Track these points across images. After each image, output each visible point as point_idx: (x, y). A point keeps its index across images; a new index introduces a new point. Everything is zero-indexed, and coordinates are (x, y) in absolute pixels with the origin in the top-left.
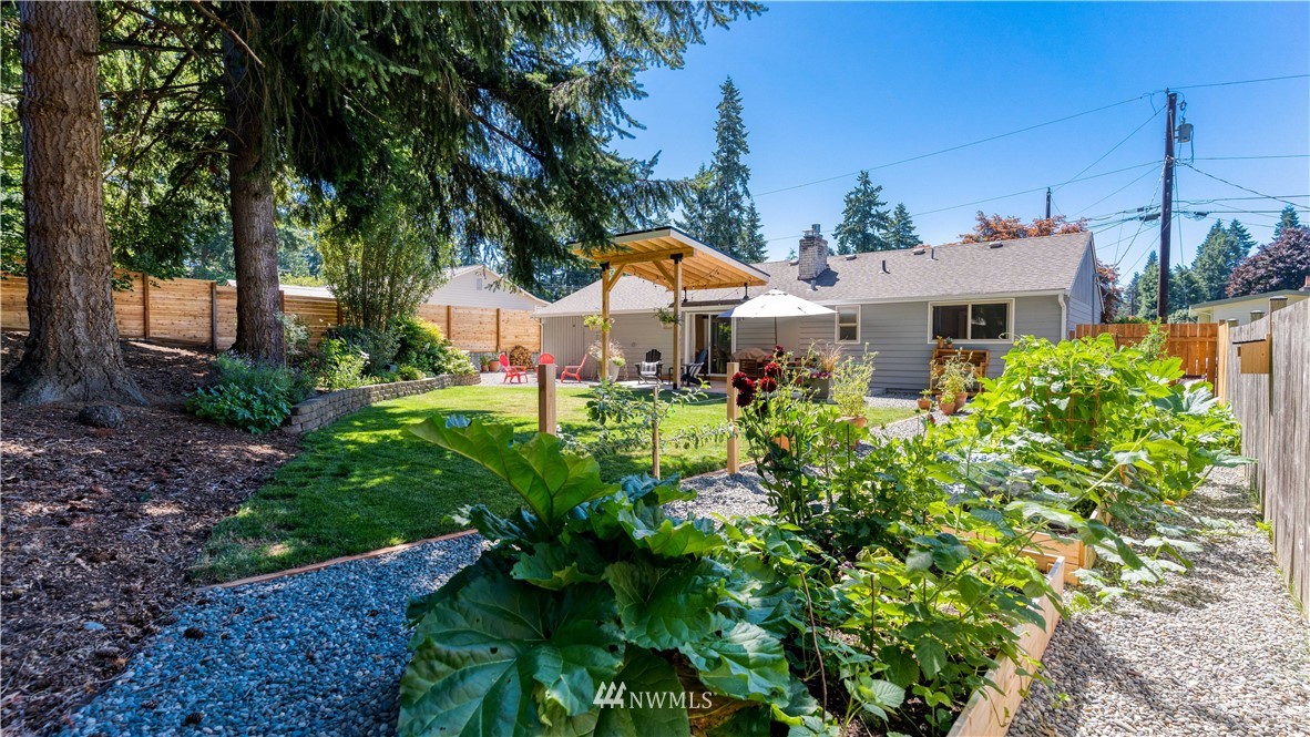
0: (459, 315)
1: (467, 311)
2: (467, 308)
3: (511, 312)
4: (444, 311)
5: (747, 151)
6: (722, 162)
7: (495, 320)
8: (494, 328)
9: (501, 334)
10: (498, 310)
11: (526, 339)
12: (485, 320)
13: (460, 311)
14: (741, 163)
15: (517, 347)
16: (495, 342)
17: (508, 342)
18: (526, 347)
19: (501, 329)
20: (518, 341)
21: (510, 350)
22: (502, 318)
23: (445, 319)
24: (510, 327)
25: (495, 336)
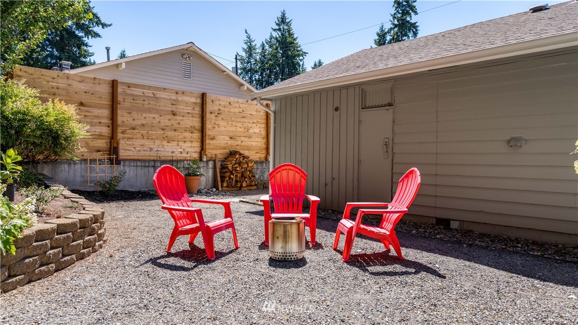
0: (134, 97)
1: (149, 93)
2: (149, 88)
3: (224, 100)
4: (105, 90)
5: (416, 13)
6: (398, 21)
7: (198, 110)
8: (197, 123)
9: (209, 132)
10: (203, 96)
11: (247, 142)
12: (181, 108)
13: (137, 92)
14: (413, 21)
15: (232, 154)
16: (197, 145)
17: (218, 145)
18: (246, 153)
19: (209, 125)
20: (234, 145)
21: (220, 157)
22: (209, 107)
23: (106, 102)
24: (222, 123)
25: (197, 135)
